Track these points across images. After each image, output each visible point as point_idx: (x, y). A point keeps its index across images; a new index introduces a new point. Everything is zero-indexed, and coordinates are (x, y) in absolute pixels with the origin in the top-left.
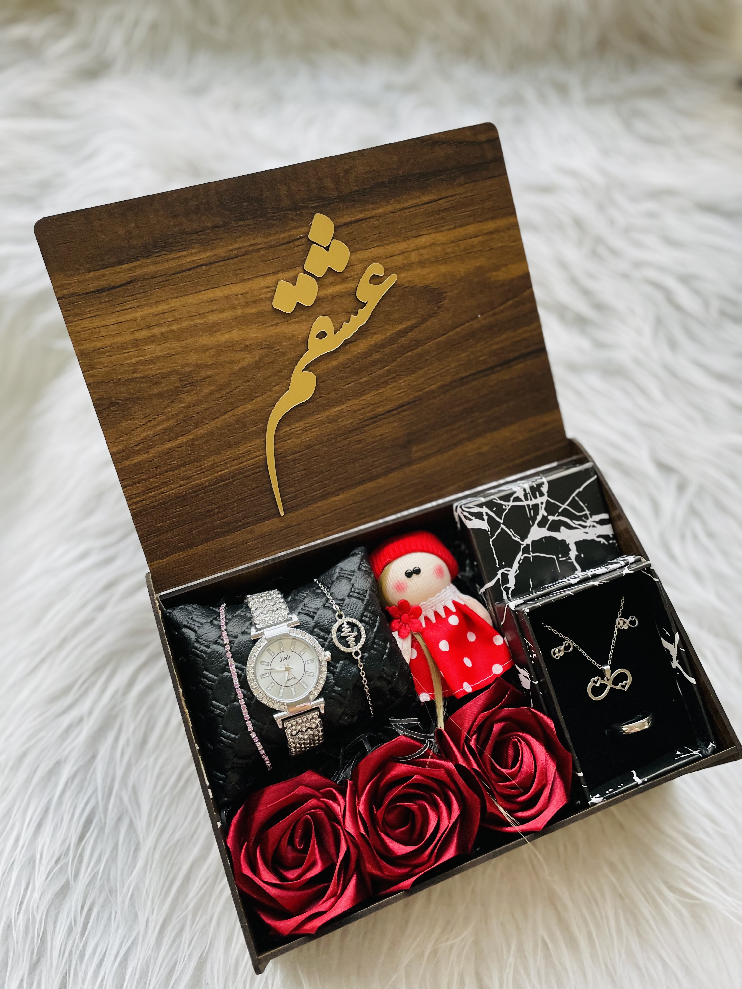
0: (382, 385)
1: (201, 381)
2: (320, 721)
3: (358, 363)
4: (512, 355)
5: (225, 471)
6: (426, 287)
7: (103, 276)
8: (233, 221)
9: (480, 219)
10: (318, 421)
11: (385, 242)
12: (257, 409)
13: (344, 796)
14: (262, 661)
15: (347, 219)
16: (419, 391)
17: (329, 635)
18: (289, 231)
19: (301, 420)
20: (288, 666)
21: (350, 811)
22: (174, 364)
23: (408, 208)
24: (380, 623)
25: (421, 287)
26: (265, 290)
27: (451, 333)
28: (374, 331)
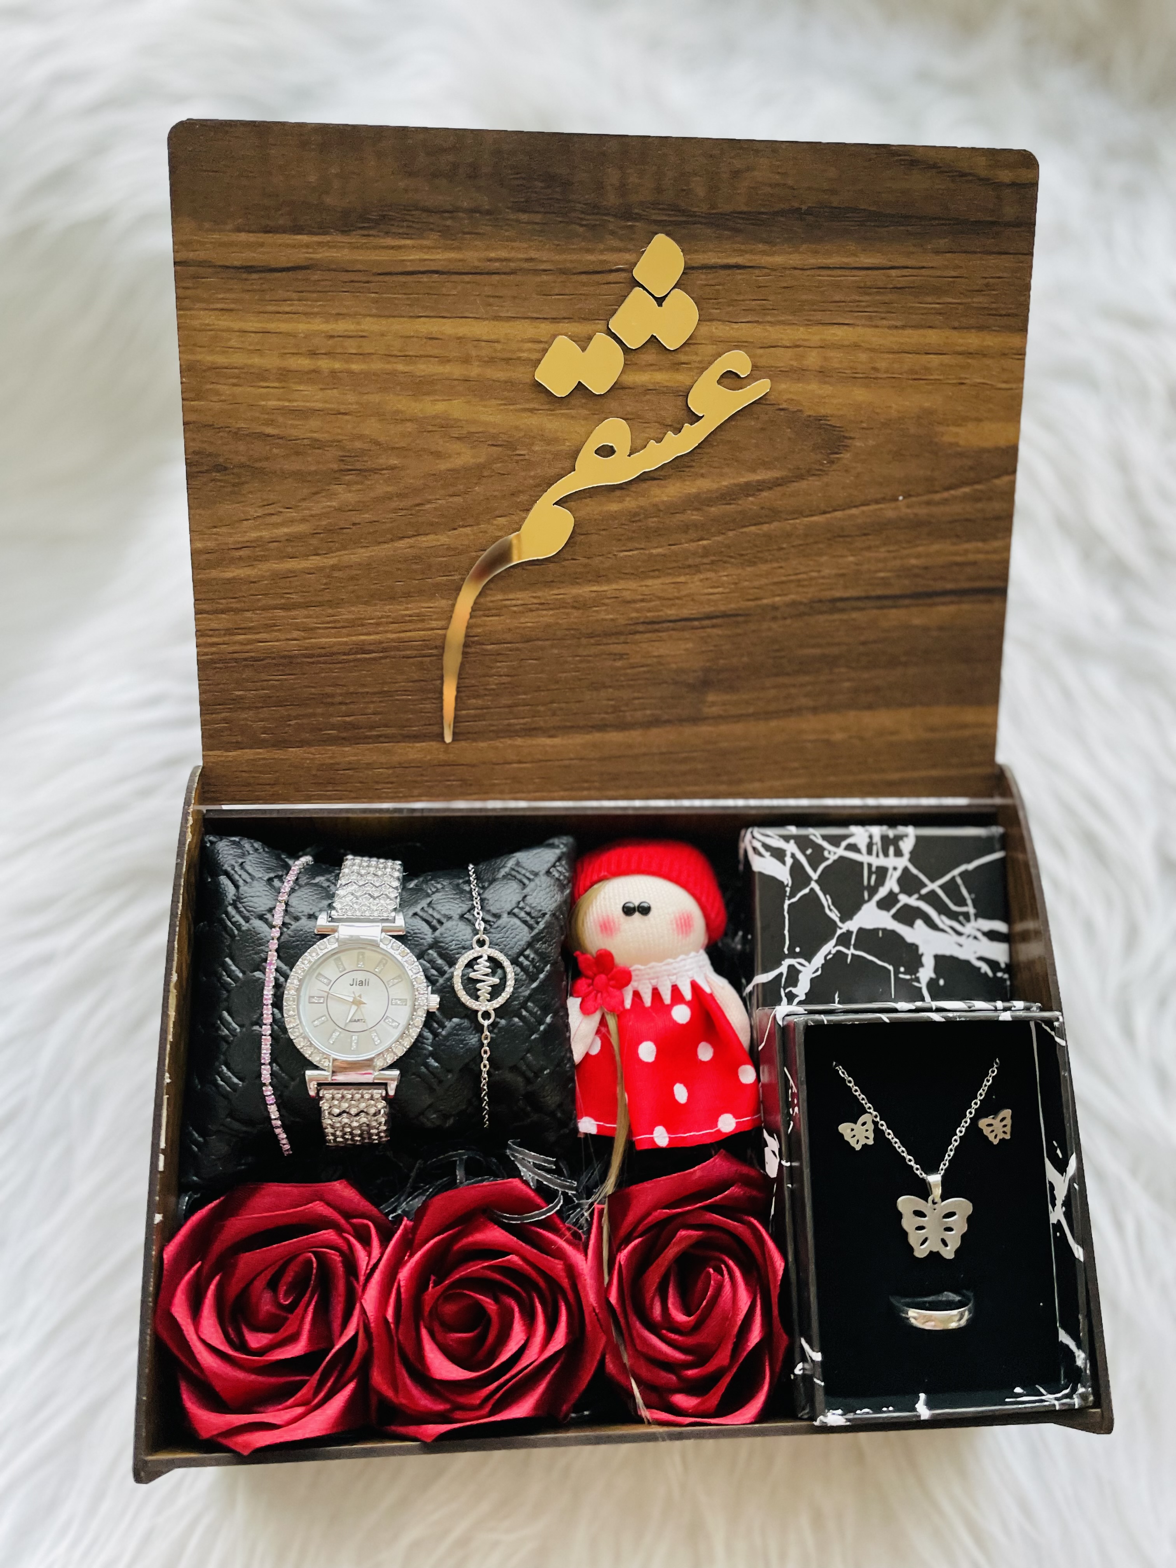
0: (687, 571)
1: (375, 471)
2: (385, 1107)
3: (655, 519)
4: (940, 586)
5: (372, 637)
6: (819, 419)
7: (262, 245)
8: (508, 208)
9: (956, 324)
10: (557, 599)
11: (769, 318)
12: (457, 548)
13: (384, 1245)
14: (319, 974)
15: (712, 259)
16: (749, 600)
17: (450, 967)
18: (602, 252)
19: (526, 589)
20: (360, 996)
21: (383, 1273)
22: (339, 431)
23: (829, 268)
24: (547, 978)
25: (810, 416)
26: (530, 345)
27: (838, 514)
28: (703, 471)
